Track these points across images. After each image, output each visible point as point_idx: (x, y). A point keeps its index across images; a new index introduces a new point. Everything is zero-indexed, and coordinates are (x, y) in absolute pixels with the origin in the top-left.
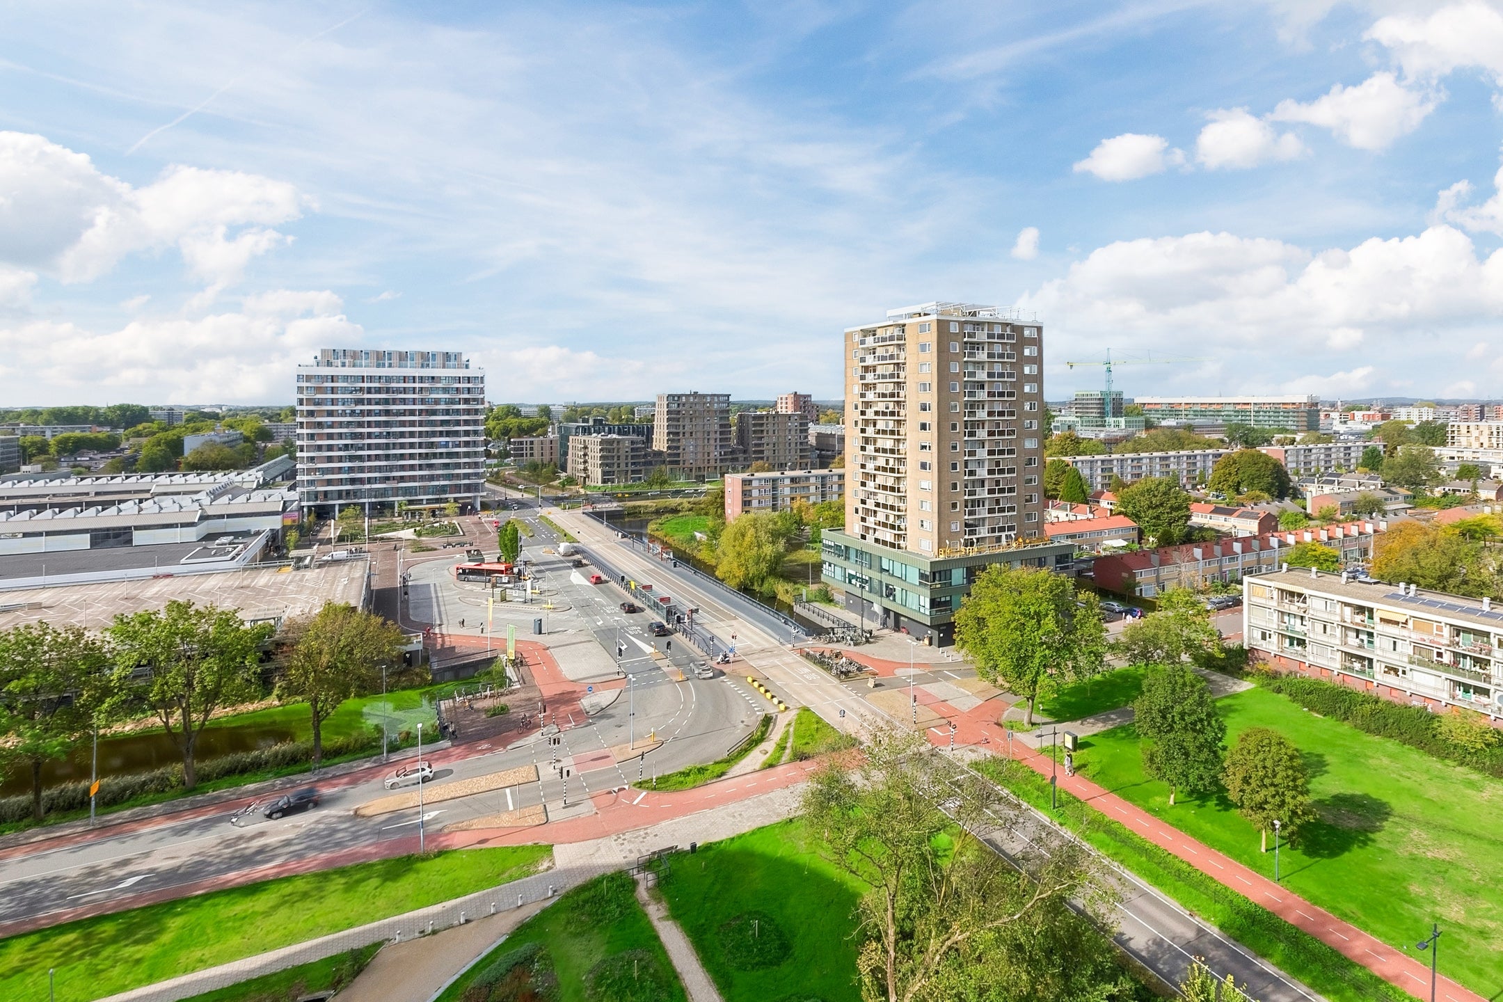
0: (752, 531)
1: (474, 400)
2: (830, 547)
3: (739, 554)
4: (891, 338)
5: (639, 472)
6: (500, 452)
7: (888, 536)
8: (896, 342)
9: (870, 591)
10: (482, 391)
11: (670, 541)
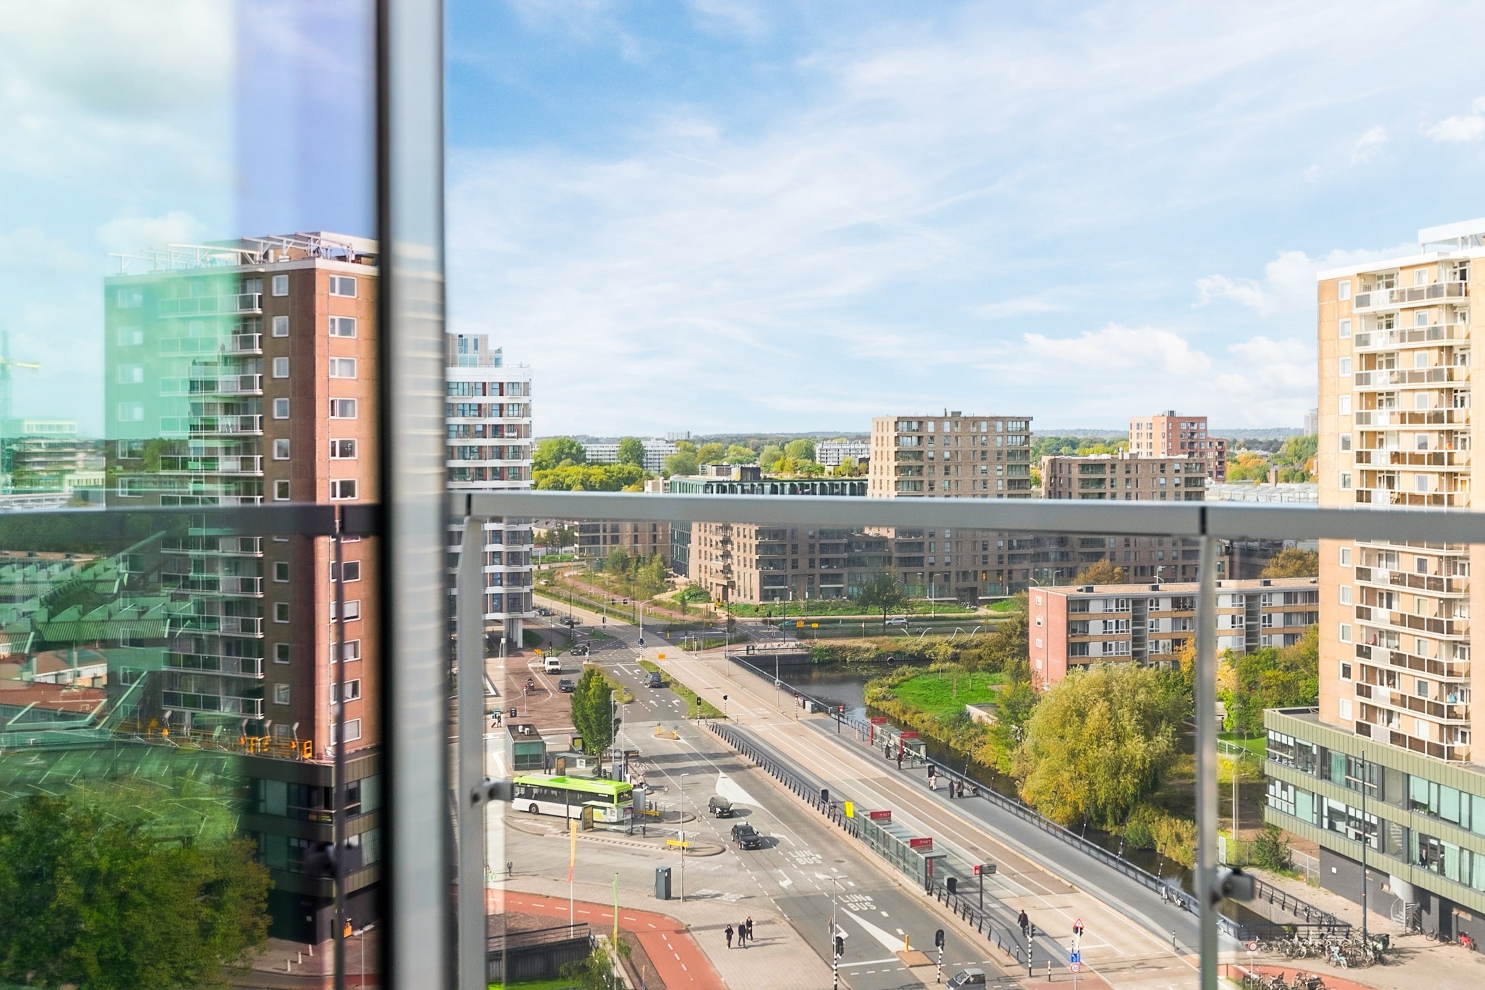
0: (1102, 705)
1: (513, 428)
2: (1283, 747)
3: (1073, 755)
4: (1435, 291)
5: (836, 578)
6: (550, 535)
7: (1425, 728)
8: (1445, 300)
9: (1383, 849)
10: (526, 410)
11: (915, 722)
